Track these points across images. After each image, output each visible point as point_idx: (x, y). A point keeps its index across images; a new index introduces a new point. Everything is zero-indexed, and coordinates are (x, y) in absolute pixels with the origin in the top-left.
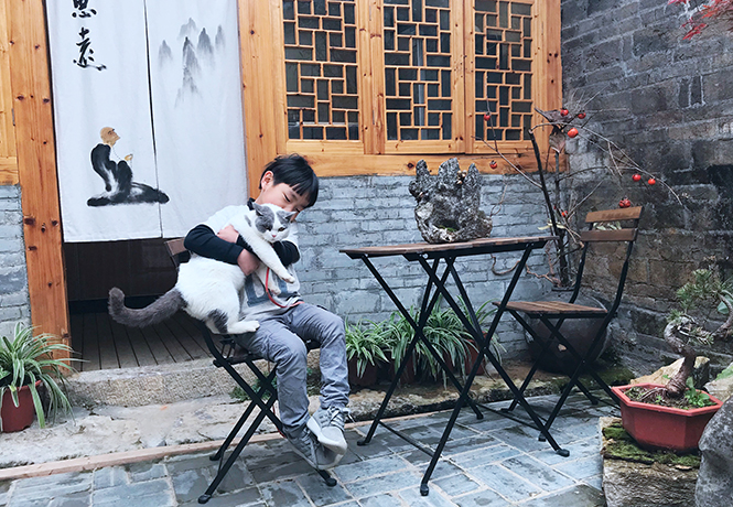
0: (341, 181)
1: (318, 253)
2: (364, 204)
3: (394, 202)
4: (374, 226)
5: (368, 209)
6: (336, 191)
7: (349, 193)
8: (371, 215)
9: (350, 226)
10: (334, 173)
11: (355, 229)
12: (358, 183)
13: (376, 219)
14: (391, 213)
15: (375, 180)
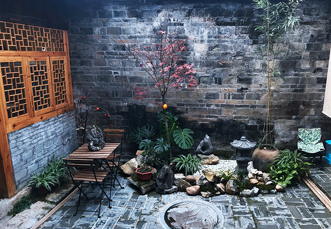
0: (25, 129)
1: (21, 156)
2: (32, 134)
3: (39, 131)
4: (35, 141)
5: (33, 136)
6: (23, 132)
7: (27, 132)
8: (34, 138)
9: (29, 143)
10: (22, 127)
11: (30, 144)
12: (29, 128)
13: (35, 138)
14: (39, 135)
15: (33, 126)
